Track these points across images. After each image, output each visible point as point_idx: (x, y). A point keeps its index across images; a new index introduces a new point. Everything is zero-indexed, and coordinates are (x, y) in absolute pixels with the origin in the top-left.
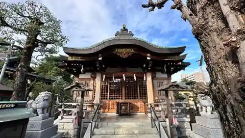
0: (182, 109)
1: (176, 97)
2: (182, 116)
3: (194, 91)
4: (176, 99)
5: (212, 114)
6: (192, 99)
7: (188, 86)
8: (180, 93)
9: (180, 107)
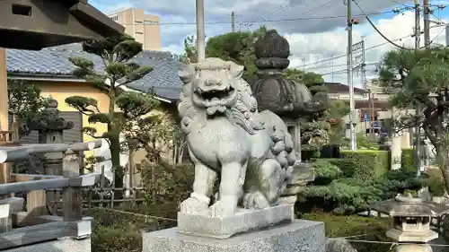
0: (50, 191)
1: (19, 115)
2: (52, 232)
3: (117, 91)
4: (22, 133)
5: (240, 204)
6: (102, 128)
7: (94, 58)
8: (45, 95)
9: (44, 179)
